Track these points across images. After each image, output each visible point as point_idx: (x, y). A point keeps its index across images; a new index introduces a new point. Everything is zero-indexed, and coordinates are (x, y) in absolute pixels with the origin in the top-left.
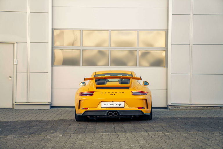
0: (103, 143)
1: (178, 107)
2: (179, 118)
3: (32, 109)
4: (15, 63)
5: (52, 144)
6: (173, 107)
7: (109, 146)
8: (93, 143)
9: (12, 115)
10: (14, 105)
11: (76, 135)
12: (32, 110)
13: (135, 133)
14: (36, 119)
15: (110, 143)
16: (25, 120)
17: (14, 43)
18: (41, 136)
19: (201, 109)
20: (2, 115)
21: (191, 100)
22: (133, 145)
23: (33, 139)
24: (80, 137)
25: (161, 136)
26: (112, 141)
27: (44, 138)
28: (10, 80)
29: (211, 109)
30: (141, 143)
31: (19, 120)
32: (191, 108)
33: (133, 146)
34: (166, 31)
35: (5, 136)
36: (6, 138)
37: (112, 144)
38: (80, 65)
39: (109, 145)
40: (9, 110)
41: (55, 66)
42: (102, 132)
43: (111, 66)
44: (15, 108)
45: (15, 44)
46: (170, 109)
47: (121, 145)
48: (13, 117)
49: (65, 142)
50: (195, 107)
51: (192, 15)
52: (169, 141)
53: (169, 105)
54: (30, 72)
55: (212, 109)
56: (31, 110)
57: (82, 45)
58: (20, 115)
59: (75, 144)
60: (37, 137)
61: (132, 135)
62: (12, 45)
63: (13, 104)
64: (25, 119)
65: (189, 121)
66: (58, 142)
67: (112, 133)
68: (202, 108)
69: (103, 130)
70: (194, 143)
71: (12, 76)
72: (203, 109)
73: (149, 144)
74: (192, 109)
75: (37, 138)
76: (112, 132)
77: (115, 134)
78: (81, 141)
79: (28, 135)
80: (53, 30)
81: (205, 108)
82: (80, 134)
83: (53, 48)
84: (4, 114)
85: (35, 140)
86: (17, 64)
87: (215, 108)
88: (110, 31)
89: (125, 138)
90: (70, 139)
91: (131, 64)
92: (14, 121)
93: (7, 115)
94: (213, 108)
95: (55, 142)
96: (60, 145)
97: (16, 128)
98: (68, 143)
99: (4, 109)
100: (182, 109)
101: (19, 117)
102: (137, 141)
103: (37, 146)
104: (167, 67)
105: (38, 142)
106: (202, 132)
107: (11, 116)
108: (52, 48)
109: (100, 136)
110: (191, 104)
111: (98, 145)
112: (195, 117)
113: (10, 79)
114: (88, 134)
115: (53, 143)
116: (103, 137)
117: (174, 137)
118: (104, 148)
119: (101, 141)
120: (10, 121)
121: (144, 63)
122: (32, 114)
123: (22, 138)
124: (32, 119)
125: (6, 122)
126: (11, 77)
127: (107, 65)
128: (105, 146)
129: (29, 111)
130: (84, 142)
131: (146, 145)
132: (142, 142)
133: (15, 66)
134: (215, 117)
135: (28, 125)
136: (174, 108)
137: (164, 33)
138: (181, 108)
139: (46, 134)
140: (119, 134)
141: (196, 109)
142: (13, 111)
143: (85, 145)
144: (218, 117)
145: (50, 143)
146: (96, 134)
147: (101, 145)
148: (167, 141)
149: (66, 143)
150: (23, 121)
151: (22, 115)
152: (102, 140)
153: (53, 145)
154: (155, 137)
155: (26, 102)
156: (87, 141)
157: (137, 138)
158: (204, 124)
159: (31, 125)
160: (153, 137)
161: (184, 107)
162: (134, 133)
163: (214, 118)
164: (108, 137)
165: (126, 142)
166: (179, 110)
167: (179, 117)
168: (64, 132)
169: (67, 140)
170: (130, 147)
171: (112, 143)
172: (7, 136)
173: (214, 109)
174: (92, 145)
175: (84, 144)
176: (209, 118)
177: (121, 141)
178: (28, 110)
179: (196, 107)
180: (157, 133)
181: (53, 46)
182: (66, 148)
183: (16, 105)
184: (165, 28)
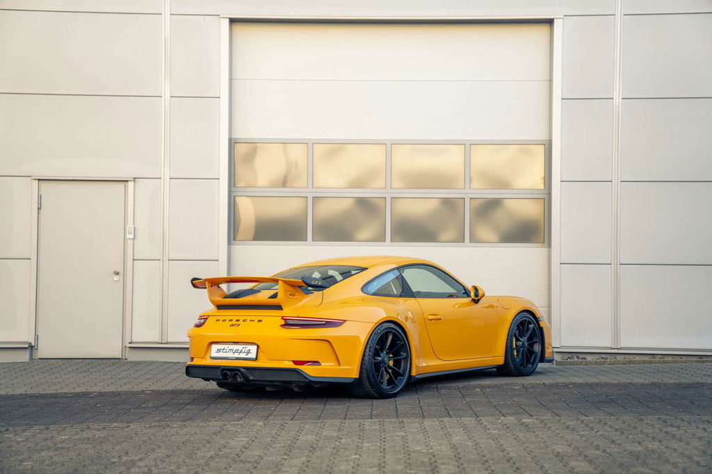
0: (363, 440)
1: (581, 356)
2: (572, 384)
3: (175, 361)
4: (129, 236)
5: (242, 441)
6: (566, 356)
7: (377, 445)
8: (341, 439)
9: (124, 376)
10: (127, 349)
11: (298, 422)
12: (176, 363)
13: (446, 419)
14: (192, 386)
15: (381, 440)
16: (162, 389)
17: (127, 181)
18: (211, 424)
19: (644, 362)
20: (100, 376)
21: (616, 336)
22: (436, 444)
23: (194, 431)
24: (307, 426)
25: (508, 426)
26: (385, 435)
27: (220, 430)
28: (117, 281)
29: (673, 362)
30: (455, 439)
31: (146, 388)
32: (615, 358)
33: (434, 446)
34: (547, 146)
35: (124, 425)
36: (127, 429)
37: (384, 442)
38: (306, 240)
39: (379, 444)
40: (114, 364)
41: (238, 242)
42: (364, 417)
43: (391, 241)
44: (131, 359)
45: (131, 184)
46: (556, 361)
47: (407, 443)
48: (130, 380)
49: (273, 437)
50: (627, 357)
51: (617, 100)
52: (525, 436)
53: (555, 350)
54: (169, 260)
55: (676, 362)
56: (173, 362)
57: (310, 184)
58: (147, 376)
59: (296, 442)
60: (202, 427)
61: (437, 423)
62: (121, 186)
63: (124, 348)
64: (163, 386)
65: (595, 392)
66: (256, 438)
67: (388, 420)
68: (647, 358)
69: (367, 413)
70: (584, 439)
71: (121, 271)
72: (650, 362)
73: (475, 441)
74: (620, 362)
75: (203, 429)
76: (388, 416)
77: (396, 420)
78: (309, 436)
79: (179, 423)
80: (232, 143)
81: (657, 359)
82: (309, 421)
83: (233, 194)
84: (104, 375)
85: (198, 432)
86: (134, 239)
87: (684, 359)
88: (389, 146)
89: (420, 430)
90: (283, 432)
91: (446, 235)
92: (136, 392)
93: (113, 377)
94: (678, 359)
95: (248, 437)
96: (260, 442)
97: (143, 408)
98: (279, 438)
99: (100, 361)
100: (591, 363)
101: (144, 381)
102: (448, 435)
103: (208, 445)
104: (549, 246)
105: (208, 437)
106: (615, 418)
107: (123, 378)
108: (230, 192)
109: (357, 425)
110: (618, 349)
111: (352, 444)
112: (617, 382)
113: (116, 278)
114: (329, 421)
115: (244, 439)
116: (366, 428)
117: (541, 427)
118: (364, 448)
119: (359, 435)
120: (126, 392)
121: (485, 232)
122: (177, 375)
123: (167, 430)
124: (179, 385)
125: (113, 393)
126: (118, 274)
127: (380, 238)
128: (368, 445)
129: (168, 365)
130: (317, 438)
131: (467, 443)
132: (459, 438)
133: (130, 243)
134: (672, 381)
135: (173, 401)
136: (569, 360)
137: (540, 151)
138: (589, 358)
139: (224, 421)
140: (405, 420)
141: (630, 362)
142: (124, 365)
143: (321, 442)
144: (678, 381)
145: (236, 439)
146: (347, 421)
147: (359, 442)
148: (521, 435)
149: (274, 440)
150: (158, 391)
151: (151, 376)
152: (361, 434)
153: (244, 443)
154: (494, 426)
155: (160, 342)
156: (326, 436)
157: (449, 430)
158: (634, 398)
159: (181, 401)
160: (488, 427)
161: (597, 356)
162: (443, 419)
163: (665, 385)
164: (378, 427)
165: (420, 437)
166: (581, 363)
167: (573, 381)
168: (268, 417)
169: (276, 434)
170: (427, 446)
171: (385, 438)
172: (130, 424)
173: (681, 362)
174: (338, 444)
175: (318, 441)
176: (654, 384)
177: (406, 436)
178: (166, 363)
179: (631, 357)
180: (503, 418)
181: (233, 189)
182: (274, 448)
183: (132, 351)
184: (543, 136)
